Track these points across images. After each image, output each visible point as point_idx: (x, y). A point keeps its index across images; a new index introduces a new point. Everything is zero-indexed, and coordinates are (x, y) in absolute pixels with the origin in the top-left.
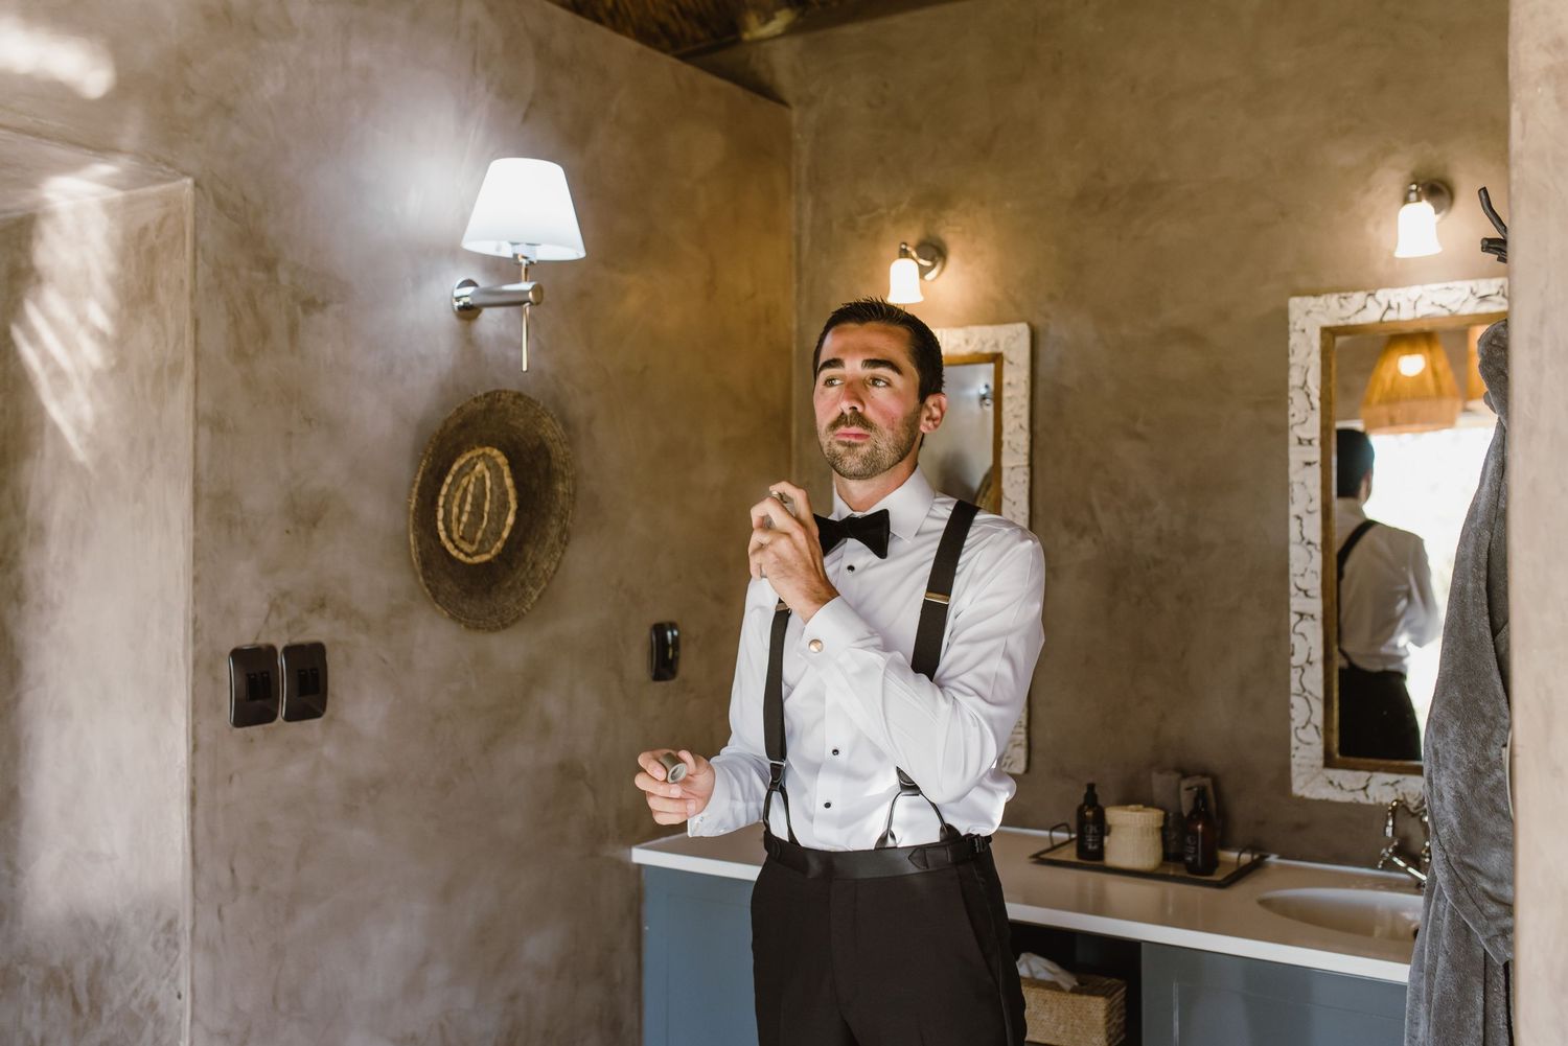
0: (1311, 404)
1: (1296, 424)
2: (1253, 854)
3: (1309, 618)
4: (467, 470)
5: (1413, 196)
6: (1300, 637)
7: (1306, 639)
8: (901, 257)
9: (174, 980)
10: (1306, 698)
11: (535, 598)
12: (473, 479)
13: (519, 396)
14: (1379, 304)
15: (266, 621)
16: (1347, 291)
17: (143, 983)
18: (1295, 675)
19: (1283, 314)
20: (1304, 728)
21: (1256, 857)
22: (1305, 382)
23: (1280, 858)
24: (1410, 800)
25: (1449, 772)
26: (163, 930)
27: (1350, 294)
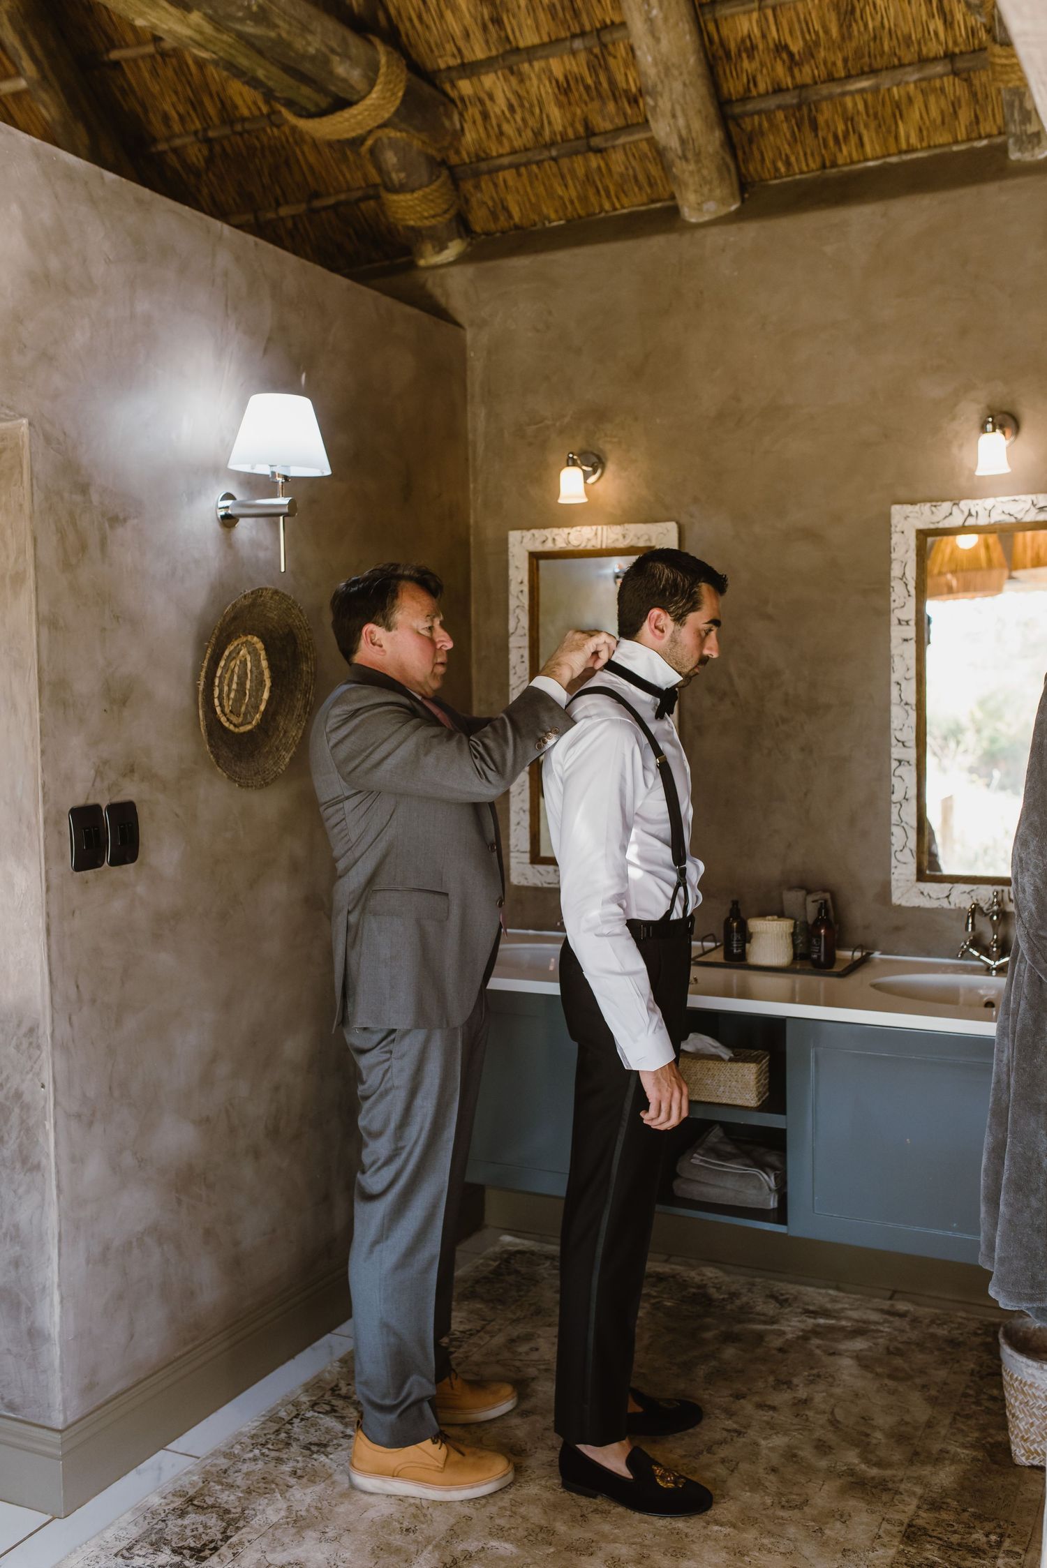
0: (908, 592)
1: (897, 608)
2: (862, 952)
3: (906, 763)
4: (234, 655)
5: (989, 427)
6: (899, 779)
7: (903, 780)
8: (568, 465)
9: (38, 1074)
10: (903, 827)
11: (287, 760)
12: (238, 662)
13: (276, 592)
14: (962, 511)
15: (93, 785)
16: (937, 501)
17: (8, 1078)
18: (894, 810)
19: (888, 517)
20: (901, 851)
21: (864, 954)
22: (905, 574)
23: (881, 954)
24: (982, 904)
25: (1030, 873)
26: (25, 1035)
27: (939, 503)
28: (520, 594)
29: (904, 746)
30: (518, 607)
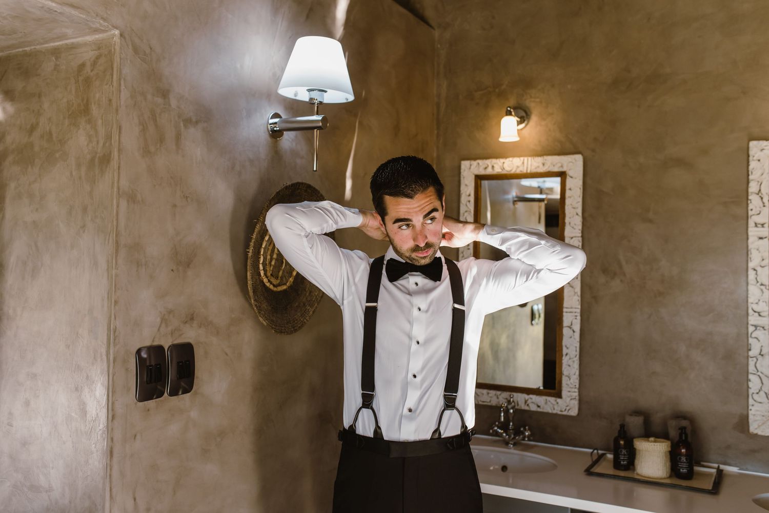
0: (763, 203)
1: (754, 215)
3: (761, 328)
6: (755, 339)
7: (759, 341)
8: (507, 115)
10: (759, 376)
11: (311, 313)
15: (159, 330)
18: (751, 363)
19: (746, 150)
20: (757, 393)
22: (760, 190)
28: (468, 203)
29: (760, 315)
30: (466, 211)
